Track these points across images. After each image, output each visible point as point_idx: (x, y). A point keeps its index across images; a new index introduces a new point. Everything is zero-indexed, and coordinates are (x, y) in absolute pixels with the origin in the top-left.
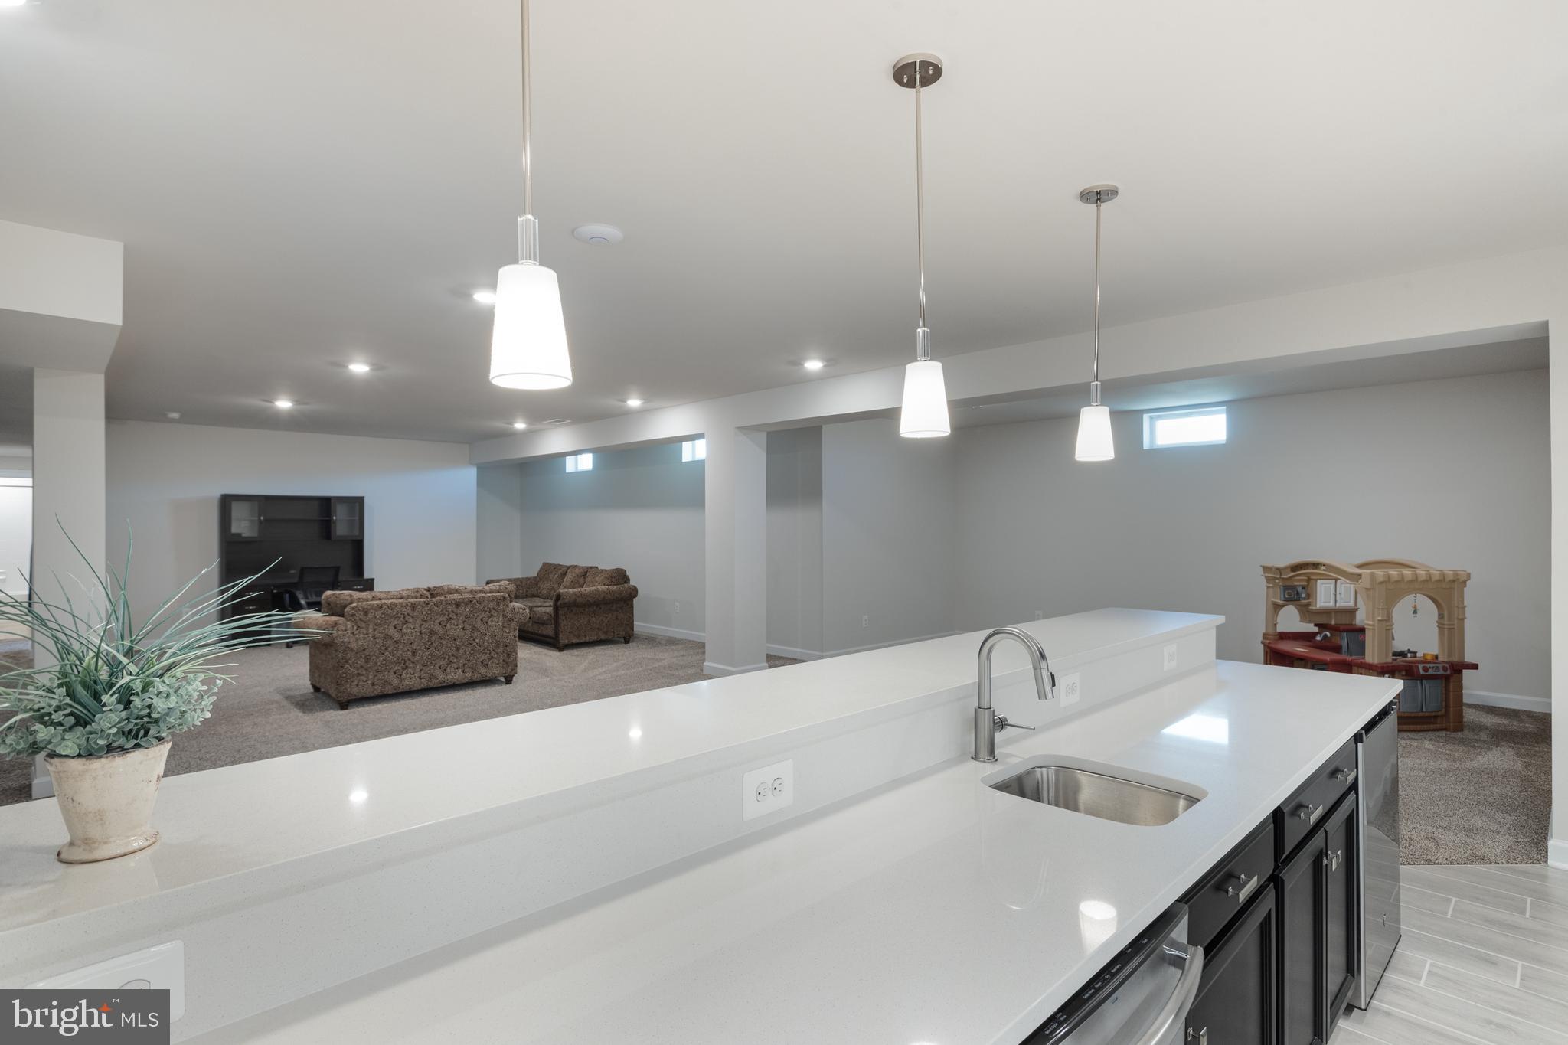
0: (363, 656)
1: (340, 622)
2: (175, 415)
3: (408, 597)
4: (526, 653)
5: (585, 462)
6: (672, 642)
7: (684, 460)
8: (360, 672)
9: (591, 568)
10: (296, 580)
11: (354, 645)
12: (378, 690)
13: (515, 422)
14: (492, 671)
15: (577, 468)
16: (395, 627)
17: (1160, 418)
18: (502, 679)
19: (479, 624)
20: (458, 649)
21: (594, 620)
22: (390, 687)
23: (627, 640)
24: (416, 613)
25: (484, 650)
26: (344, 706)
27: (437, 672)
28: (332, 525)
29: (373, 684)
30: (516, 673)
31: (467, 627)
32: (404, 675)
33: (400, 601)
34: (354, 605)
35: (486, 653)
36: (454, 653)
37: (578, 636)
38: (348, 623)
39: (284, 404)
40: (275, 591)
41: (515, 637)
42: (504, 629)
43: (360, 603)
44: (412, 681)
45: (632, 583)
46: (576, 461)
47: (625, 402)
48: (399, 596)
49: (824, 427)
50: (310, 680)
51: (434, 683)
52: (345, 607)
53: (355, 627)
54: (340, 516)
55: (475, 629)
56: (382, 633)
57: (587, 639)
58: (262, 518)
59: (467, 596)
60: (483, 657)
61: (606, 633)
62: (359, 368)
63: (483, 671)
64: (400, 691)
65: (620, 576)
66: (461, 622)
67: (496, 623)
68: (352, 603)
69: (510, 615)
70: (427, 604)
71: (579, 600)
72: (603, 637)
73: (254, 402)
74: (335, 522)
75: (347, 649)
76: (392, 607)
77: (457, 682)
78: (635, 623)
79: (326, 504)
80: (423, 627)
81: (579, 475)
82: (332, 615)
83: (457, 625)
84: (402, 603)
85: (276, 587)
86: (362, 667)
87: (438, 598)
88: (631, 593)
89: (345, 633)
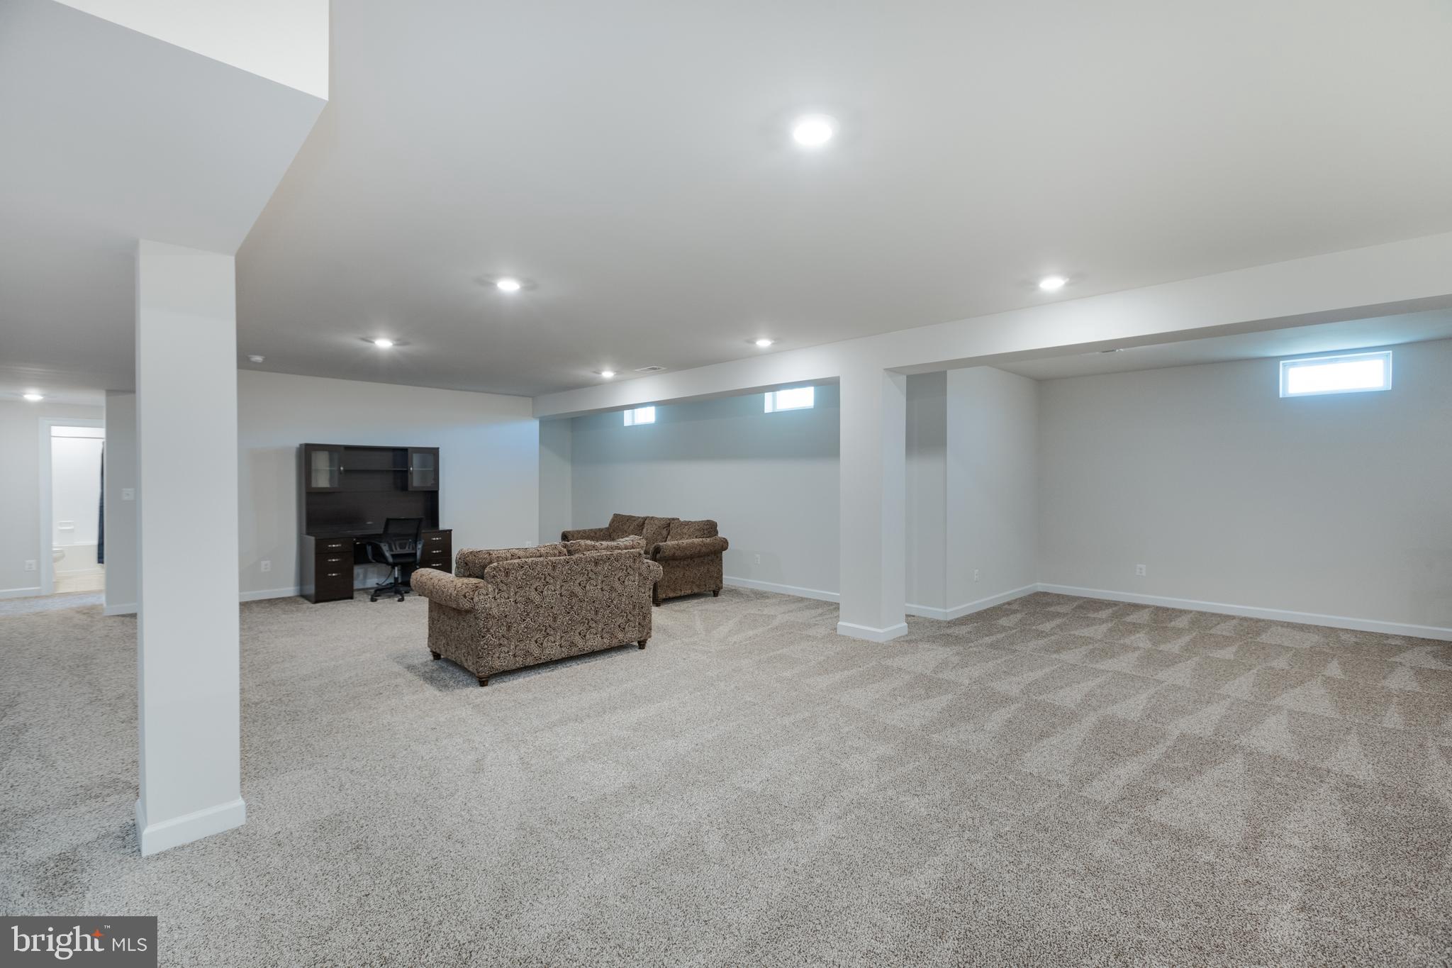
0: (505, 624)
1: (481, 585)
2: (258, 359)
3: (547, 555)
4: (659, 616)
5: (647, 416)
6: (760, 595)
7: (766, 412)
8: (501, 642)
9: (673, 519)
10: (381, 531)
11: (495, 611)
12: (520, 662)
13: (603, 371)
14: (629, 635)
15: (633, 421)
16: (536, 590)
17: (1294, 365)
18: (636, 644)
19: (617, 585)
20: (597, 613)
21: (688, 573)
22: (532, 658)
23: (716, 594)
24: (557, 573)
25: (621, 612)
26: (483, 682)
27: (578, 639)
28: (409, 476)
29: (514, 656)
30: (650, 637)
31: (605, 588)
32: (545, 644)
33: (541, 559)
34: (495, 564)
35: (623, 616)
36: (593, 617)
37: (674, 590)
38: (490, 586)
39: (384, 344)
40: (358, 543)
41: (650, 597)
42: (640, 589)
43: (501, 563)
44: (553, 651)
45: (721, 535)
46: (633, 414)
47: (754, 343)
48: (538, 554)
49: (948, 371)
50: (429, 646)
51: (574, 651)
52: (484, 567)
53: (497, 591)
54: (415, 466)
55: (612, 589)
56: (524, 596)
57: (683, 593)
58: (342, 468)
59: (604, 552)
60: (620, 621)
61: (699, 586)
62: (508, 286)
63: (620, 636)
64: (542, 662)
65: (710, 528)
66: (600, 582)
67: (633, 582)
68: (491, 562)
69: (645, 573)
70: (568, 562)
71: (678, 553)
72: (696, 590)
73: (351, 340)
74: (411, 473)
75: (489, 616)
76: (533, 566)
77: (596, 649)
78: (724, 576)
79: (402, 454)
80: (563, 588)
81: (635, 428)
82: (470, 576)
83: (596, 585)
84: (542, 562)
85: (358, 539)
86: (503, 636)
87: (577, 555)
88: (723, 546)
89: (486, 597)
